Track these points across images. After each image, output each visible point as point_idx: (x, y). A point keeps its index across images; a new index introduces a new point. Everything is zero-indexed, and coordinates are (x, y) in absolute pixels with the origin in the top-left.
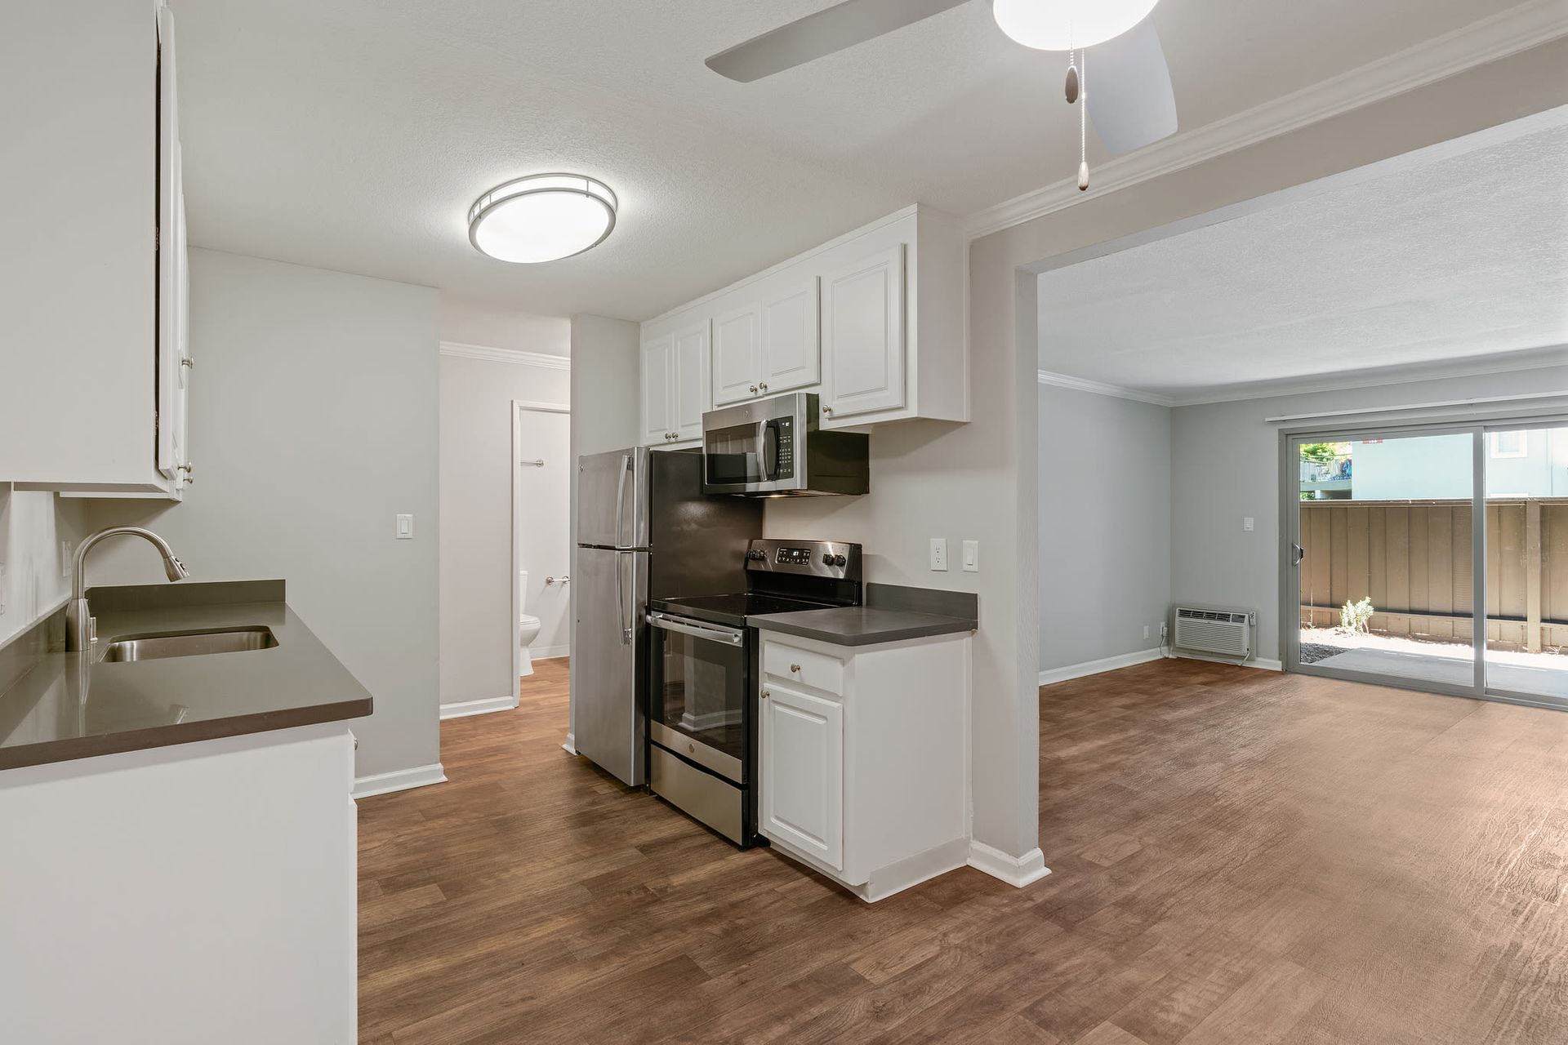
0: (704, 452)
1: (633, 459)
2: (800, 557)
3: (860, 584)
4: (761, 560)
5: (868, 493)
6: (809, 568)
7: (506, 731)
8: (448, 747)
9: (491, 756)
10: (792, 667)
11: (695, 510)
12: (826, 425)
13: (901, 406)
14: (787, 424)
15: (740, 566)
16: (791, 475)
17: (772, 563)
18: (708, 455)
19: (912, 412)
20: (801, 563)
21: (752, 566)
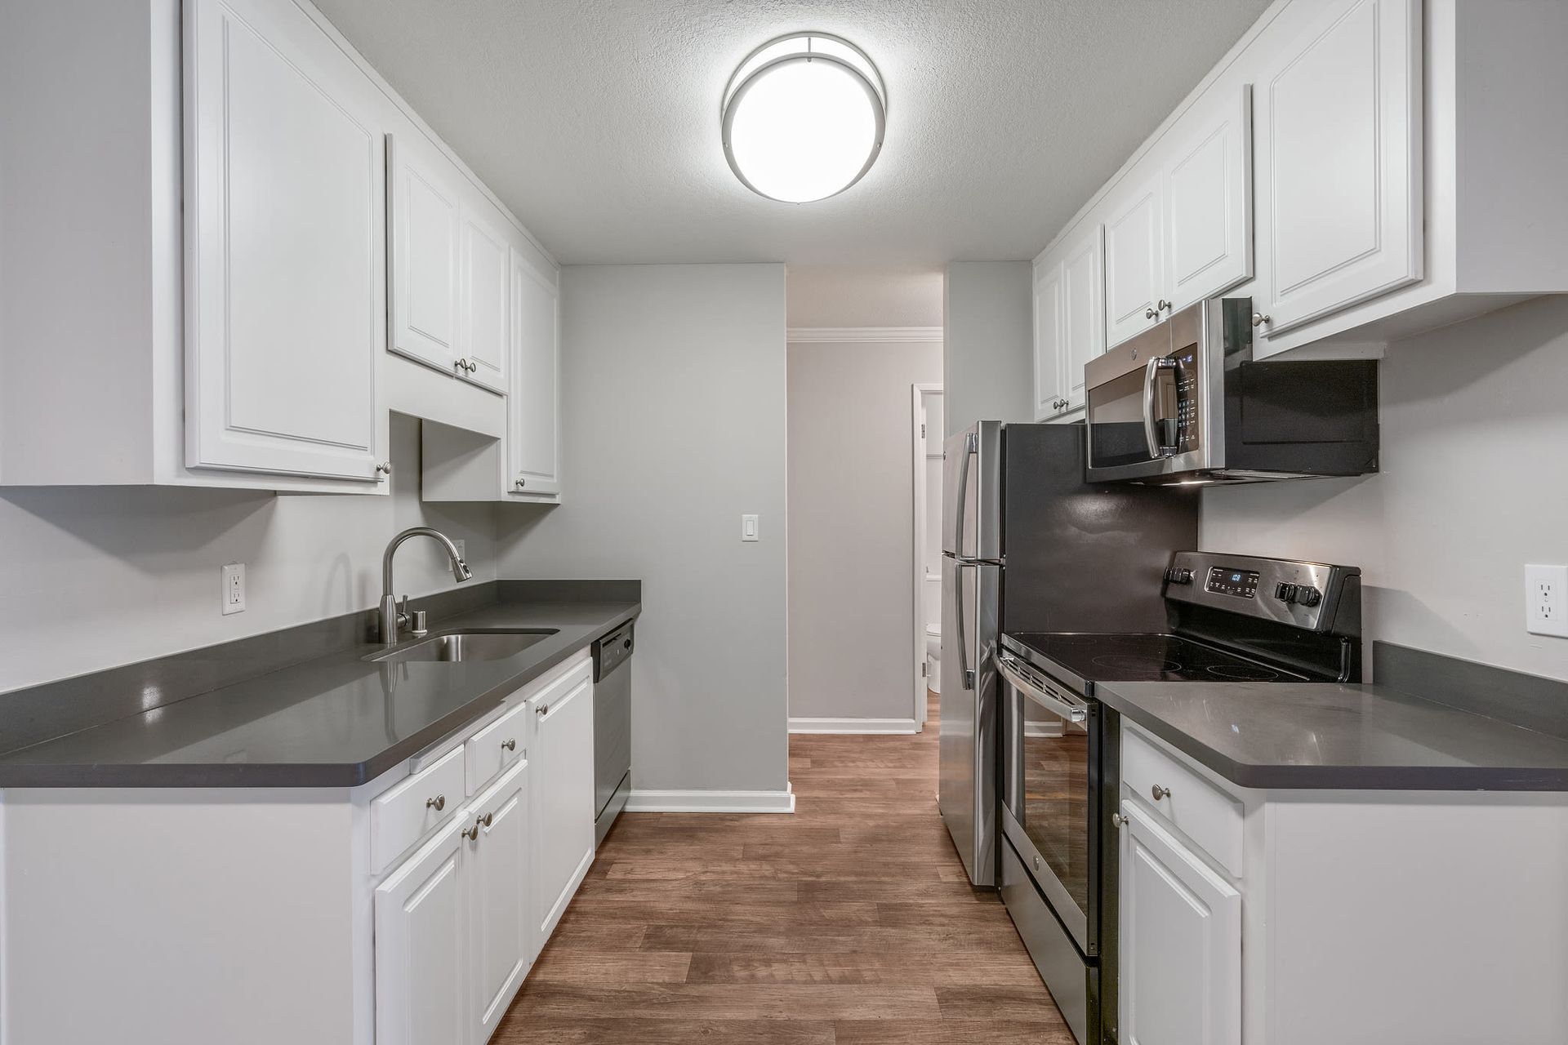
0: (1087, 422)
1: (977, 440)
2: (1243, 583)
3: (1356, 643)
4: (1185, 584)
5: (1376, 470)
6: (1255, 603)
7: (891, 761)
8: (823, 769)
9: (855, 790)
10: (1155, 789)
11: (1092, 507)
12: (1265, 349)
13: (1411, 276)
14: (1190, 359)
15: (1156, 590)
16: (1196, 446)
17: (1203, 590)
18: (1093, 425)
19: (1444, 283)
20: (1243, 594)
21: (1175, 593)
